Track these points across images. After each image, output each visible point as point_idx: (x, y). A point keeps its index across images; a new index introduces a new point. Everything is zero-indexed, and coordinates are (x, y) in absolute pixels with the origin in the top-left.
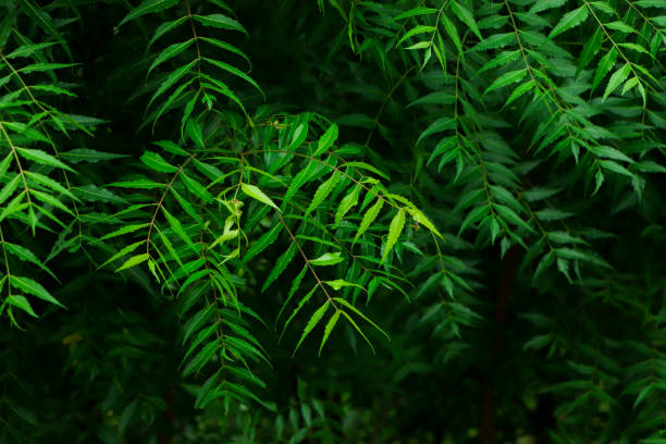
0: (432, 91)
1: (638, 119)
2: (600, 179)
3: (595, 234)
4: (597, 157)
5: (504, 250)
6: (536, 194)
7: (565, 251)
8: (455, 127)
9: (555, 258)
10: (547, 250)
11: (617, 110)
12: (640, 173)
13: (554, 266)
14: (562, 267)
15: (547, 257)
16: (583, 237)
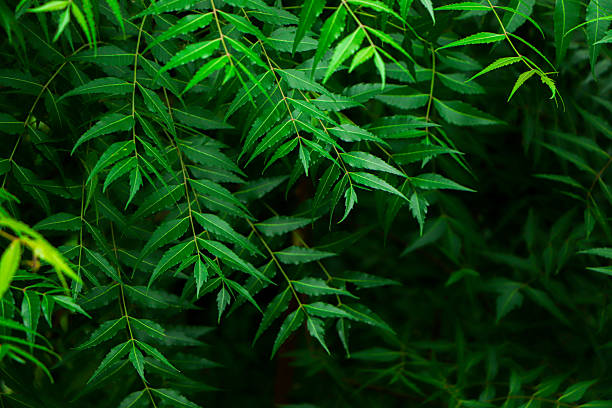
0: (105, 75)
1: (421, 111)
2: (352, 199)
3: (365, 281)
4: (350, 169)
5: (221, 308)
6: (276, 226)
7: (319, 307)
8: (130, 127)
9: (305, 316)
10: (293, 306)
11: (391, 100)
12: (420, 191)
13: (303, 330)
14: (315, 329)
15: (293, 316)
16: (350, 287)
